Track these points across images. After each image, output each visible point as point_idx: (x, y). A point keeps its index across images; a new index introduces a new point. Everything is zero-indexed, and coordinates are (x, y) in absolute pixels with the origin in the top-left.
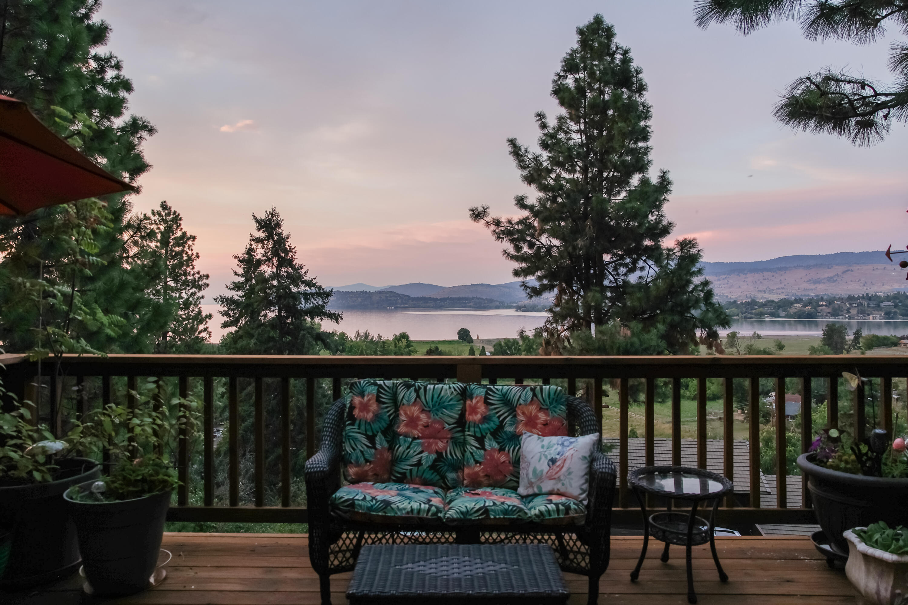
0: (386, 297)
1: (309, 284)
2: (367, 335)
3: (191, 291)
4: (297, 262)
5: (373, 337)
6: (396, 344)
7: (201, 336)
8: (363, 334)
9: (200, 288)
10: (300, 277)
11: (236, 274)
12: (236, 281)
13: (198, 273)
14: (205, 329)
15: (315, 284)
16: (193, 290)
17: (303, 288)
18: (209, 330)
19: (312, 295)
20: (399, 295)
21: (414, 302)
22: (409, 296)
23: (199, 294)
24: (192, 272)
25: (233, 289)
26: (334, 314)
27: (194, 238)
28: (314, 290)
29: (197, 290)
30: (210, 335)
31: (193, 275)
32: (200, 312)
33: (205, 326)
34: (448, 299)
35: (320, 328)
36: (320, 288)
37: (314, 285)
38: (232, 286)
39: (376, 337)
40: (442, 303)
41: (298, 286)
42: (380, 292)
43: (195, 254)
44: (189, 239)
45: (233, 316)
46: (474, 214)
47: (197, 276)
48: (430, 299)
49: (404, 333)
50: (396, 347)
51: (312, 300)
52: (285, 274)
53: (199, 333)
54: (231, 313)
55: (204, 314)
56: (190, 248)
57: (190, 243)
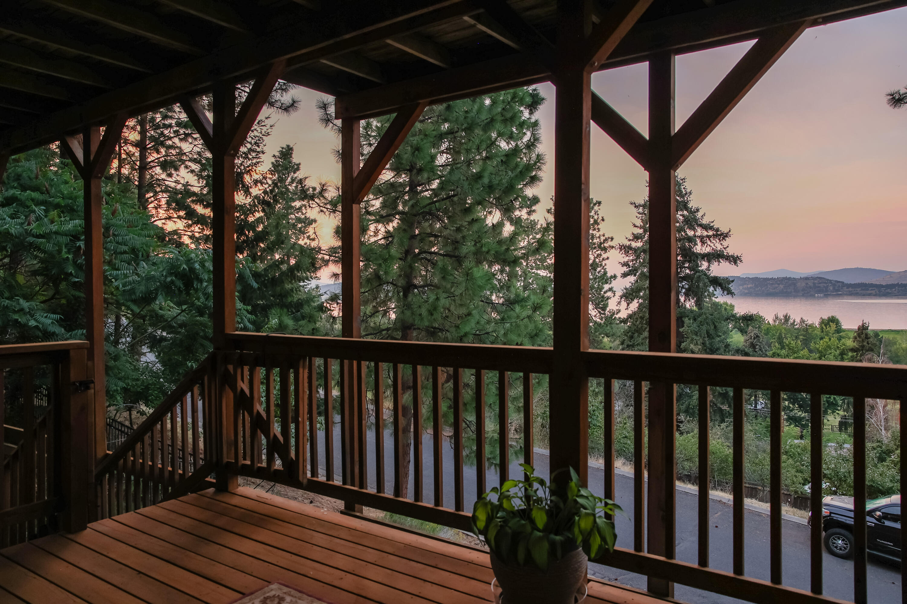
0: (814, 283)
1: (706, 227)
2: (787, 318)
3: (597, 253)
4: (692, 205)
5: (794, 321)
6: (822, 328)
7: (606, 295)
8: (782, 317)
9: (605, 249)
10: (696, 220)
11: (635, 226)
12: (635, 233)
13: (604, 236)
14: (611, 289)
15: (713, 226)
16: (599, 252)
17: (700, 232)
18: (614, 289)
19: (709, 237)
20: (830, 281)
21: (850, 289)
22: (843, 283)
23: (604, 256)
24: (597, 235)
25: (633, 240)
26: (732, 256)
27: (599, 203)
28: (711, 233)
29: (602, 253)
30: (614, 294)
31: (599, 237)
32: (605, 273)
33: (610, 286)
34: (898, 285)
35: (733, 310)
36: (717, 230)
37: (711, 228)
38: (631, 238)
39: (798, 320)
40: (889, 290)
41: (694, 230)
42: (807, 279)
43: (600, 218)
44: (595, 204)
45: (632, 267)
46: (894, 98)
47: (602, 238)
48: (872, 285)
49: (833, 317)
50: (823, 332)
51: (709, 243)
52: (681, 217)
53: (605, 293)
54: (631, 264)
55: (609, 275)
56: (596, 213)
57: (596, 208)
